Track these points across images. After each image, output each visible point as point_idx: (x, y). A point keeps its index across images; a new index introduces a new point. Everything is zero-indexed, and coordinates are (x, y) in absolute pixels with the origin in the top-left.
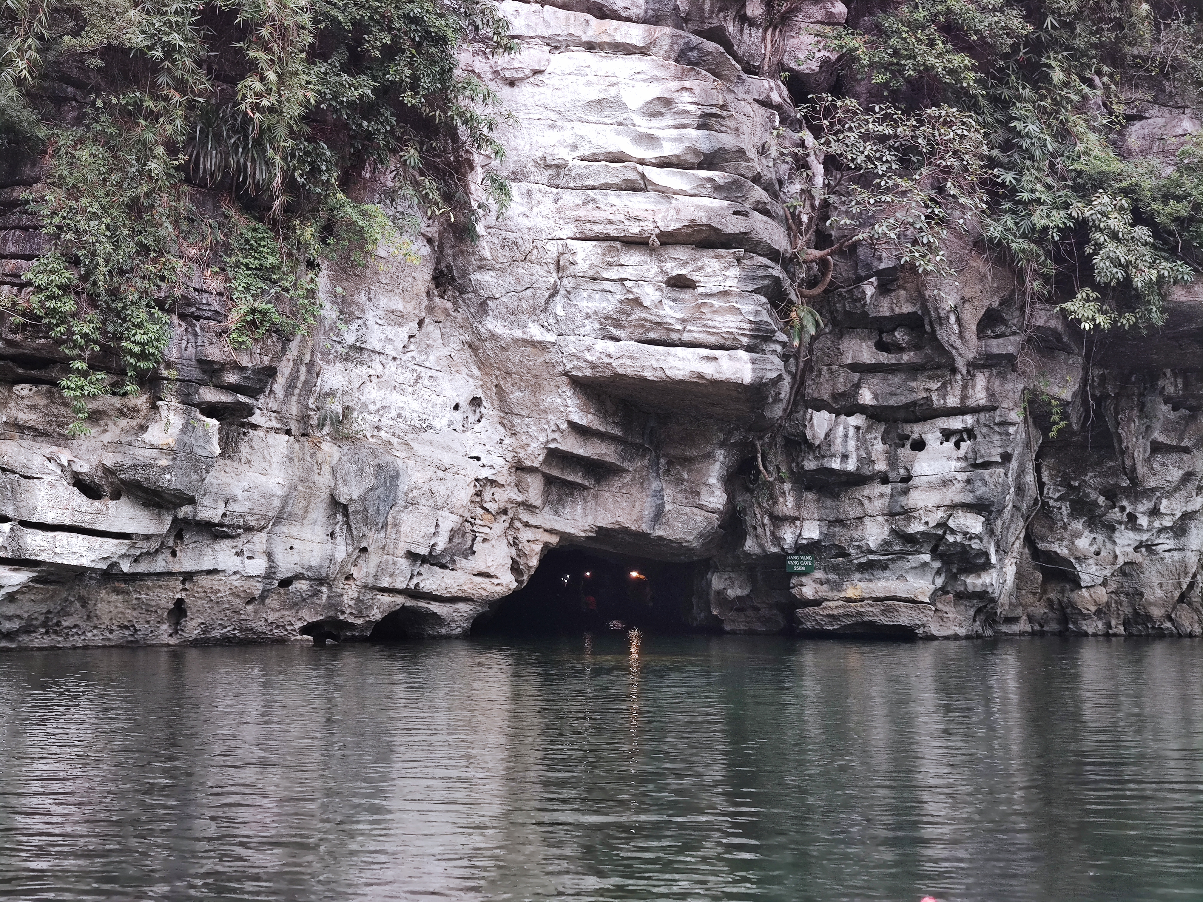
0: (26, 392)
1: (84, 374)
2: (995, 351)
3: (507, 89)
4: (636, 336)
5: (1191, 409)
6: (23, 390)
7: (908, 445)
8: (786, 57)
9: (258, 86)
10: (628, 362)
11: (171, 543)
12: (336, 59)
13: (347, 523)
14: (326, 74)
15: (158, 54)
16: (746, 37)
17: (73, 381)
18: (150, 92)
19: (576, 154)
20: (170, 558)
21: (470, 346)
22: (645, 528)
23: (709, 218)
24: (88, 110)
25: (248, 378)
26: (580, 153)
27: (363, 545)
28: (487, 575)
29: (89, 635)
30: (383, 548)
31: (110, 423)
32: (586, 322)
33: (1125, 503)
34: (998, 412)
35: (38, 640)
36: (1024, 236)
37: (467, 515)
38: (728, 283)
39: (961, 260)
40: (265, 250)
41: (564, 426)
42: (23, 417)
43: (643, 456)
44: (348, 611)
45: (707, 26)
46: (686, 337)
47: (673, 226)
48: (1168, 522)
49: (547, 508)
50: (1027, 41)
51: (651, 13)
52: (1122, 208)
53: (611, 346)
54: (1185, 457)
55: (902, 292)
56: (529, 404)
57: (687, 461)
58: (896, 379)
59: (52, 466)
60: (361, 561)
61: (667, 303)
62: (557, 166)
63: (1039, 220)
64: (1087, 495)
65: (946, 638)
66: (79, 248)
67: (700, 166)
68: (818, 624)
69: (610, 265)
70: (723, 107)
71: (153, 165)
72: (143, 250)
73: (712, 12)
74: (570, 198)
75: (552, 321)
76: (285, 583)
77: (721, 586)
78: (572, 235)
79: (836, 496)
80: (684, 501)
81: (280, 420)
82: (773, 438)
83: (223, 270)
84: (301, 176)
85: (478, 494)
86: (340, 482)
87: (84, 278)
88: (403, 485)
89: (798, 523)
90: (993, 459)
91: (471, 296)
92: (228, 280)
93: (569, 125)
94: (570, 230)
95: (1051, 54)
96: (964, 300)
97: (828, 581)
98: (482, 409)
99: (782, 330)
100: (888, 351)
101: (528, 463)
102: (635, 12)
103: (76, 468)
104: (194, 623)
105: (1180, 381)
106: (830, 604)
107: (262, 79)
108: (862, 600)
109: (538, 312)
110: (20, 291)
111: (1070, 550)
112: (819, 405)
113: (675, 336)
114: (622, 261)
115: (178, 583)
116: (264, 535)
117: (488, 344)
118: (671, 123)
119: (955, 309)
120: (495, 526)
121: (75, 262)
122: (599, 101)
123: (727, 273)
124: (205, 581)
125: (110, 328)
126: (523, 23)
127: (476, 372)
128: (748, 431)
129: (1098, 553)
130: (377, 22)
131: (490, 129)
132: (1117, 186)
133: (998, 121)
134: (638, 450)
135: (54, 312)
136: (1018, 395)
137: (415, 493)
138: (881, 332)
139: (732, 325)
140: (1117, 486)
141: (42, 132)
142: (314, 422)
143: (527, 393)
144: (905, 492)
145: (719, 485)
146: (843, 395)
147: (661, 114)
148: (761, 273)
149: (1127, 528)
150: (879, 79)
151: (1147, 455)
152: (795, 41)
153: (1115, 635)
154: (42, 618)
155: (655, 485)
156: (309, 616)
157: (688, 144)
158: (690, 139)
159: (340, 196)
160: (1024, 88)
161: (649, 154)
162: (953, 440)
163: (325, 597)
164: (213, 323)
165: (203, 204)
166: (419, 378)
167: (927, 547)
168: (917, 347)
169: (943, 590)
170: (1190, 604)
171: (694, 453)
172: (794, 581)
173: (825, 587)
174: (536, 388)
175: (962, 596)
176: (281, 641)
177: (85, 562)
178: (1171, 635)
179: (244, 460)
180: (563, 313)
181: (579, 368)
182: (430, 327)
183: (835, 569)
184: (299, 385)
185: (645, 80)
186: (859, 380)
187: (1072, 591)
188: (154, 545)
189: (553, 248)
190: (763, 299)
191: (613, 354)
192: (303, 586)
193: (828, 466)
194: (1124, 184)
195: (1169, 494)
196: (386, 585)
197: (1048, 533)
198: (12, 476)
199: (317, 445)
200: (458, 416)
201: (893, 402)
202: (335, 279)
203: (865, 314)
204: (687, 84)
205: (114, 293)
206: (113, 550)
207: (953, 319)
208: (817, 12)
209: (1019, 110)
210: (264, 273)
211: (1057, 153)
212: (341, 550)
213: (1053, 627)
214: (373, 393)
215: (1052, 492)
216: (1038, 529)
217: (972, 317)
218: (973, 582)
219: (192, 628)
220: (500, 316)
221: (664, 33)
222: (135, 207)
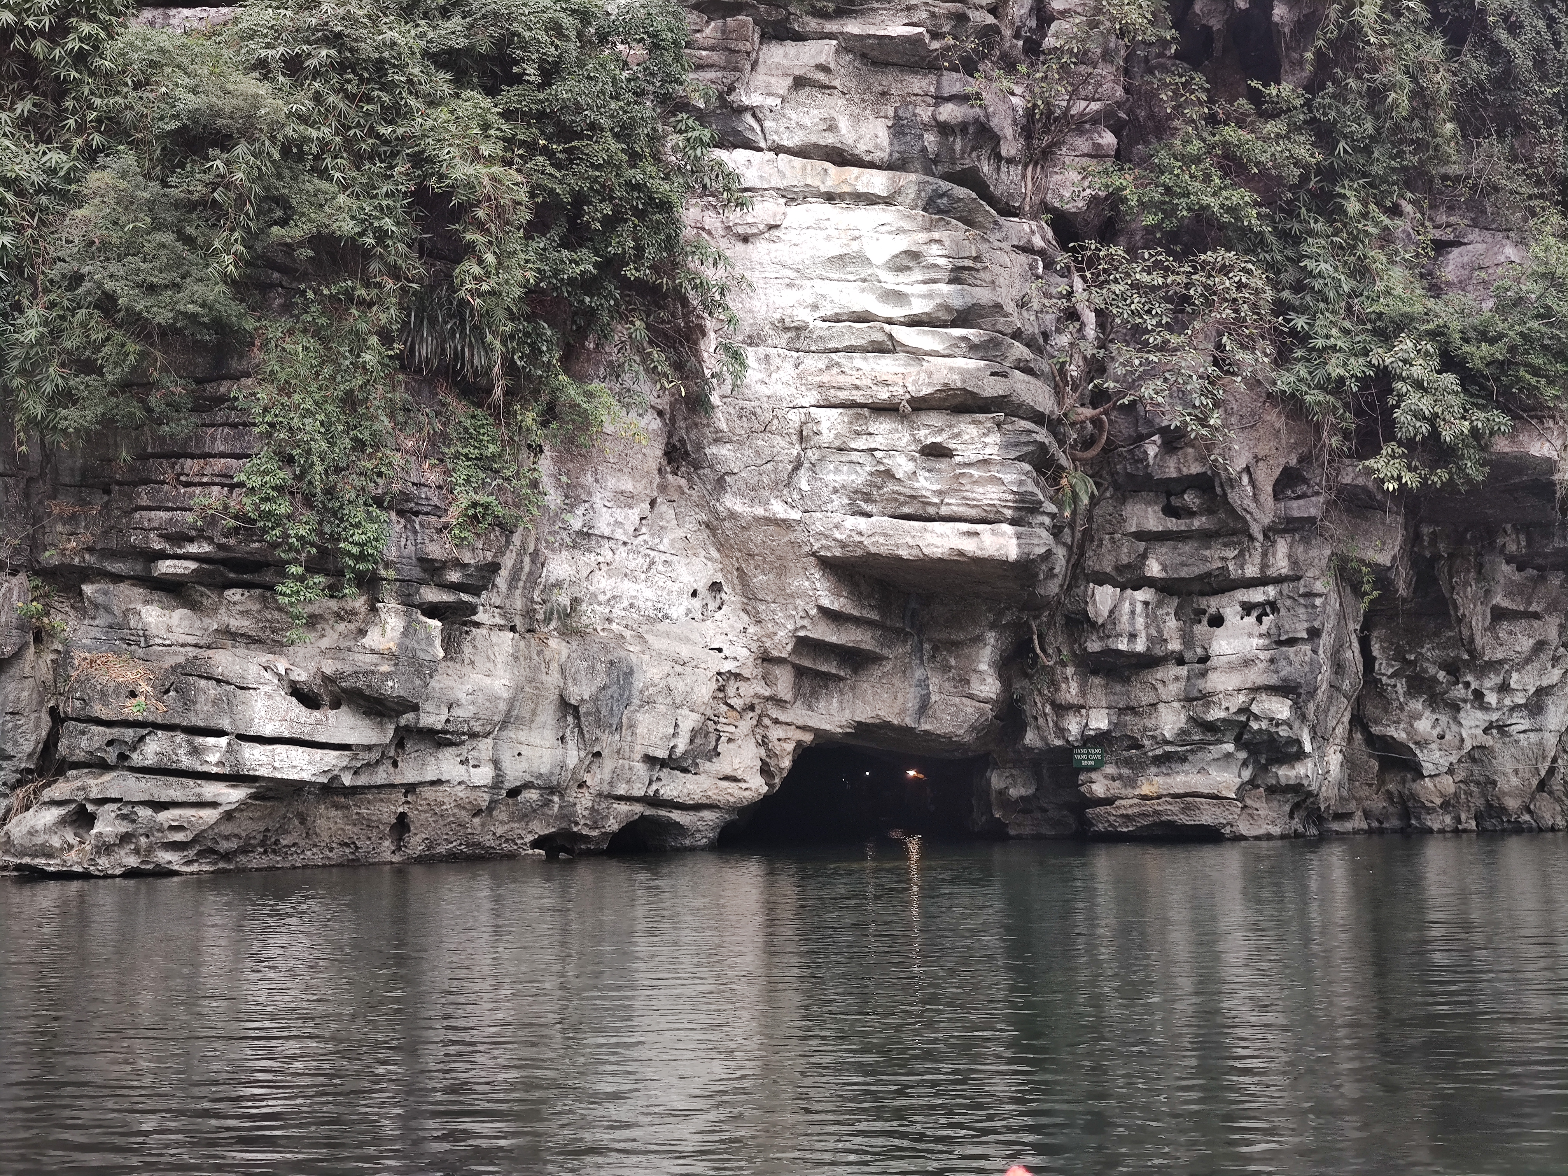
0: (237, 598)
1: (301, 579)
2: (1296, 514)
3: (740, 247)
4: (889, 510)
5: (1539, 568)
6: (234, 595)
7: (1205, 621)
8: (1049, 196)
9: (476, 270)
10: (882, 540)
11: (392, 753)
12: (554, 234)
13: (579, 726)
14: (544, 249)
15: (369, 240)
16: (1003, 176)
17: (290, 587)
18: (362, 279)
19: (817, 315)
20: (391, 769)
21: (707, 526)
22: (909, 721)
23: (964, 381)
24: (298, 300)
25: (471, 575)
26: (822, 313)
27: (595, 750)
28: (734, 779)
29: (309, 853)
30: (618, 752)
31: (327, 627)
32: (834, 497)
33: (1469, 678)
34: (1302, 582)
35: (256, 860)
36: (1319, 386)
37: (710, 713)
38: (988, 451)
39: (1253, 413)
40: (485, 438)
41: (814, 612)
42: (236, 623)
43: (905, 641)
44: (582, 822)
45: (958, 168)
46: (944, 511)
47: (925, 391)
48: (1520, 699)
49: (799, 703)
50: (1319, 170)
51: (896, 155)
52: (1427, 354)
53: (862, 523)
54: (1536, 624)
55: (1190, 450)
56: (774, 588)
57: (954, 646)
58: (1187, 548)
59: (268, 675)
60: (594, 767)
61: (922, 474)
62: (797, 328)
63: (1335, 370)
64: (1425, 671)
65: (1257, 838)
66: (293, 448)
67: (954, 324)
68: (1111, 825)
69: (858, 433)
70: (976, 259)
71: (367, 357)
72: (359, 445)
73: (963, 151)
74: (812, 363)
75: (796, 496)
76: (514, 793)
77: (1002, 785)
78: (814, 402)
79: (1126, 680)
80: (952, 690)
81: (504, 616)
82: (1052, 617)
83: (441, 461)
84: (521, 358)
85: (721, 689)
86: (570, 682)
87: (299, 478)
88: (638, 684)
89: (1083, 711)
90: (1299, 635)
91: (707, 471)
92: (447, 473)
93: (806, 283)
94: (813, 397)
95: (1346, 183)
96: (1257, 459)
97: (1120, 777)
98: (723, 595)
99: (1051, 499)
100: (1178, 516)
101: (775, 653)
102: (879, 156)
103: (294, 676)
104: (418, 839)
105: (1522, 537)
106: (1124, 802)
107: (481, 262)
108: (1159, 797)
109: (781, 487)
110: (231, 492)
111: (1408, 734)
112: (1102, 579)
113: (932, 510)
114: (871, 430)
115: (400, 795)
116: (489, 741)
117: (726, 524)
118: (920, 277)
119: (1247, 469)
120: (741, 724)
121: (290, 460)
122: (841, 257)
123: (987, 440)
124: (428, 793)
125: (327, 529)
126: (756, 174)
127: (715, 554)
128: (1022, 610)
129: (1442, 737)
130: (597, 191)
131: (722, 294)
132: (1423, 328)
133: (1289, 259)
134: (898, 635)
135: (269, 514)
136: (1324, 562)
137: (651, 690)
138: (1169, 495)
139: (994, 496)
140: (1458, 658)
141: (250, 325)
142: (540, 616)
143: (772, 577)
144: (1203, 674)
145: (991, 672)
146: (1128, 566)
147: (909, 268)
148: (1024, 438)
149: (1473, 707)
150: (1150, 220)
151: (1487, 624)
152: (1059, 177)
153: (1465, 831)
154: (260, 837)
155: (919, 673)
156: (540, 829)
157: (938, 301)
158: (942, 295)
159: (563, 377)
160: (1316, 222)
161: (897, 312)
162: (1255, 614)
163: (556, 807)
164: (433, 519)
165: (419, 393)
166: (652, 563)
167: (1230, 736)
168: (1209, 511)
169: (1252, 783)
170: (1551, 793)
171: (960, 636)
172: (1082, 777)
173: (1117, 783)
174: (782, 570)
175: (1273, 790)
176: (511, 856)
177: (306, 776)
178: (1531, 830)
179: (467, 661)
180: (808, 488)
181: (828, 548)
182: (663, 507)
183: (1128, 762)
184: (524, 578)
185: (890, 233)
186: (1146, 549)
187: (1414, 781)
188: (374, 756)
189: (795, 417)
190: (1027, 467)
191: (864, 531)
192: (532, 795)
193: (1113, 647)
194: (1431, 326)
195: (1520, 667)
196: (621, 792)
197: (1382, 715)
198: (228, 688)
199: (543, 641)
200: (697, 603)
201: (1184, 573)
202: (559, 461)
203: (1149, 476)
204: (936, 235)
205: (330, 492)
206: (334, 762)
207: (1245, 479)
208: (1083, 144)
209: (1311, 246)
210: (485, 463)
211: (1354, 294)
212: (573, 756)
213: (1394, 823)
214: (603, 583)
215: (1384, 668)
216: (1371, 710)
217: (1266, 478)
218: (1286, 774)
219: (416, 844)
220: (740, 493)
221: (909, 180)
222: (349, 402)
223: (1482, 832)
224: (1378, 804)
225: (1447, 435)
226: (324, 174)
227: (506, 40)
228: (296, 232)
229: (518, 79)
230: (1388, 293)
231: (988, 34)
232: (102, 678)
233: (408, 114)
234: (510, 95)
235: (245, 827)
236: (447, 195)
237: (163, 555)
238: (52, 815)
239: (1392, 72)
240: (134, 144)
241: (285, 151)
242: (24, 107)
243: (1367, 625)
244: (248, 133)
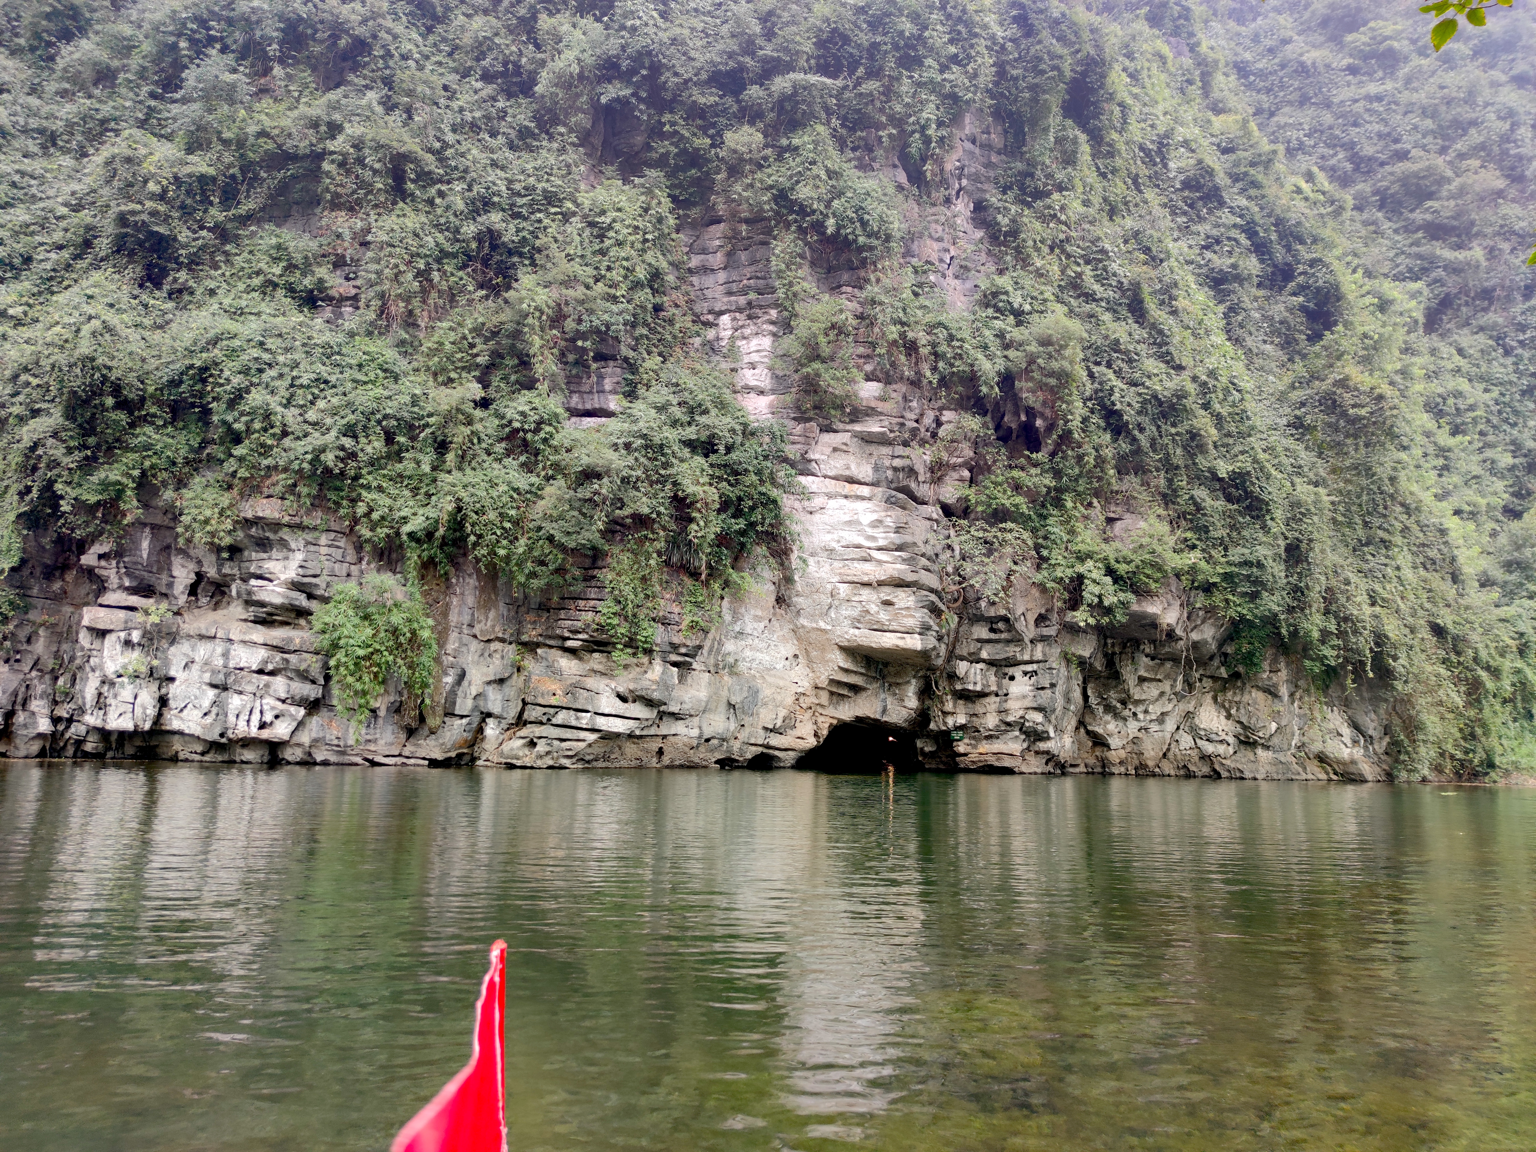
1: (622, 650)
2: (1045, 633)
3: (808, 516)
4: (868, 627)
5: (1161, 660)
6: (596, 655)
7: (1007, 678)
8: (940, 497)
9: (696, 528)
10: (865, 639)
11: (657, 722)
12: (729, 513)
13: (735, 713)
14: (724, 519)
15: (654, 516)
16: (920, 489)
17: (618, 653)
18: (651, 531)
19: (839, 545)
20: (656, 728)
21: (793, 631)
22: (878, 717)
23: (900, 574)
24: (626, 538)
25: (690, 650)
26: (841, 544)
27: (742, 724)
28: (802, 738)
29: (622, 762)
30: (752, 725)
31: (632, 670)
32: (845, 620)
33: (1130, 707)
34: (1048, 663)
35: (600, 764)
36: (1053, 580)
37: (792, 710)
38: (909, 603)
39: (1026, 590)
40: (698, 594)
41: (837, 668)
42: (596, 667)
43: (877, 683)
44: (736, 754)
45: (900, 486)
46: (891, 628)
47: (883, 578)
48: (1154, 717)
49: (831, 707)
50: (1056, 489)
51: (874, 480)
52: (1099, 568)
53: (857, 632)
54: (1160, 684)
56: (820, 658)
57: (897, 685)
58: (999, 646)
59: (608, 689)
60: (741, 731)
61: (882, 612)
62: (831, 550)
63: (1060, 574)
64: (1111, 703)
65: (1030, 773)
66: (620, 597)
67: (896, 550)
68: (967, 765)
69: (855, 594)
70: (906, 523)
71: (652, 562)
72: (647, 597)
73: (903, 479)
74: (837, 564)
75: (829, 620)
76: (707, 740)
77: (921, 746)
78: (837, 581)
79: (972, 702)
80: (897, 704)
81: (705, 666)
82: (940, 674)
83: (680, 603)
84: (714, 562)
85: (797, 700)
86: (732, 695)
87: (622, 610)
88: (761, 697)
89: (955, 715)
90: (1047, 686)
91: (793, 608)
92: (682, 608)
93: (835, 531)
94: (836, 579)
95: (1067, 494)
96: (1027, 610)
97: (971, 744)
98: (799, 660)
99: (937, 624)
100: (995, 633)
101: (821, 685)
102: (868, 480)
103: (618, 689)
104: (667, 758)
105: (1152, 646)
106: (972, 755)
107: (698, 525)
108: (987, 754)
109: (823, 615)
110: (596, 614)
111: (1104, 730)
112: (962, 658)
113: (886, 628)
114: (861, 593)
115: (660, 739)
116: (698, 718)
117: (800, 630)
118: (882, 531)
119: (1023, 614)
120: (806, 715)
121: (619, 603)
122: (850, 521)
123: (909, 599)
124: (671, 738)
125: (633, 630)
126: (816, 487)
127: (796, 642)
128: (926, 671)
129: (1119, 732)
130: (747, 496)
131: (800, 536)
132: (1098, 557)
133: (1041, 526)
134: (874, 680)
135: (610, 624)
136: (1057, 654)
137: (766, 699)
138: (991, 623)
139: (912, 622)
140: (1125, 698)
141: (606, 548)
142: (721, 667)
143: (819, 653)
144: (1006, 701)
145: (914, 696)
146: (973, 653)
147: (878, 527)
148: (925, 599)
149: (1133, 719)
150: (980, 509)
151: (1136, 683)
152: (945, 489)
153: (1130, 774)
154: (602, 754)
155: (883, 696)
156: (719, 756)
157: (890, 540)
158: (891, 538)
159: (731, 570)
160: (1053, 510)
161: (872, 544)
162: (1028, 676)
163: (725, 747)
164: (676, 627)
165: (672, 576)
166: (769, 645)
167: (1017, 728)
168: (1008, 631)
169: (1028, 749)
170: (1168, 759)
171: (900, 681)
172: (954, 744)
173: (969, 747)
174: (823, 650)
175: (1037, 753)
176: (705, 767)
177: (621, 730)
178: (1159, 775)
179: (689, 685)
180: (834, 616)
181: (843, 642)
182: (774, 622)
183: (974, 738)
184: (714, 651)
185: (870, 512)
186: (981, 646)
187: (1107, 751)
188: (650, 723)
189: (829, 587)
190: (926, 611)
191: (857, 635)
192: (715, 742)
193: (967, 688)
194: (1102, 556)
195: (1153, 703)
196: (753, 742)
197: (1092, 721)
198: (592, 693)
199: (722, 677)
200: (788, 663)
201: (998, 657)
202: (731, 602)
203: (982, 615)
204: (889, 513)
205: (635, 615)
206: (632, 725)
207: (1022, 619)
208: (955, 475)
209: (1051, 521)
210: (697, 604)
211: (1069, 541)
212: (733, 725)
213: (1099, 770)
214: (748, 653)
215: (1093, 700)
216: (1088, 719)
217: (1032, 617)
218: (1043, 746)
219: (666, 760)
220: (806, 617)
221: (879, 491)
222: (644, 579)
223: (1137, 775)
224: (1091, 761)
225: (1106, 603)
226: (637, 489)
227: (713, 436)
228: (627, 511)
229: (716, 452)
230: (1083, 542)
231: (914, 432)
232: (543, 688)
233: (672, 466)
234: (713, 458)
235: (598, 750)
236: (685, 498)
237: (569, 639)
238: (522, 741)
239: (1088, 448)
240: (565, 475)
241: (623, 480)
242: (523, 458)
243: (1085, 681)
244: (608, 473)
